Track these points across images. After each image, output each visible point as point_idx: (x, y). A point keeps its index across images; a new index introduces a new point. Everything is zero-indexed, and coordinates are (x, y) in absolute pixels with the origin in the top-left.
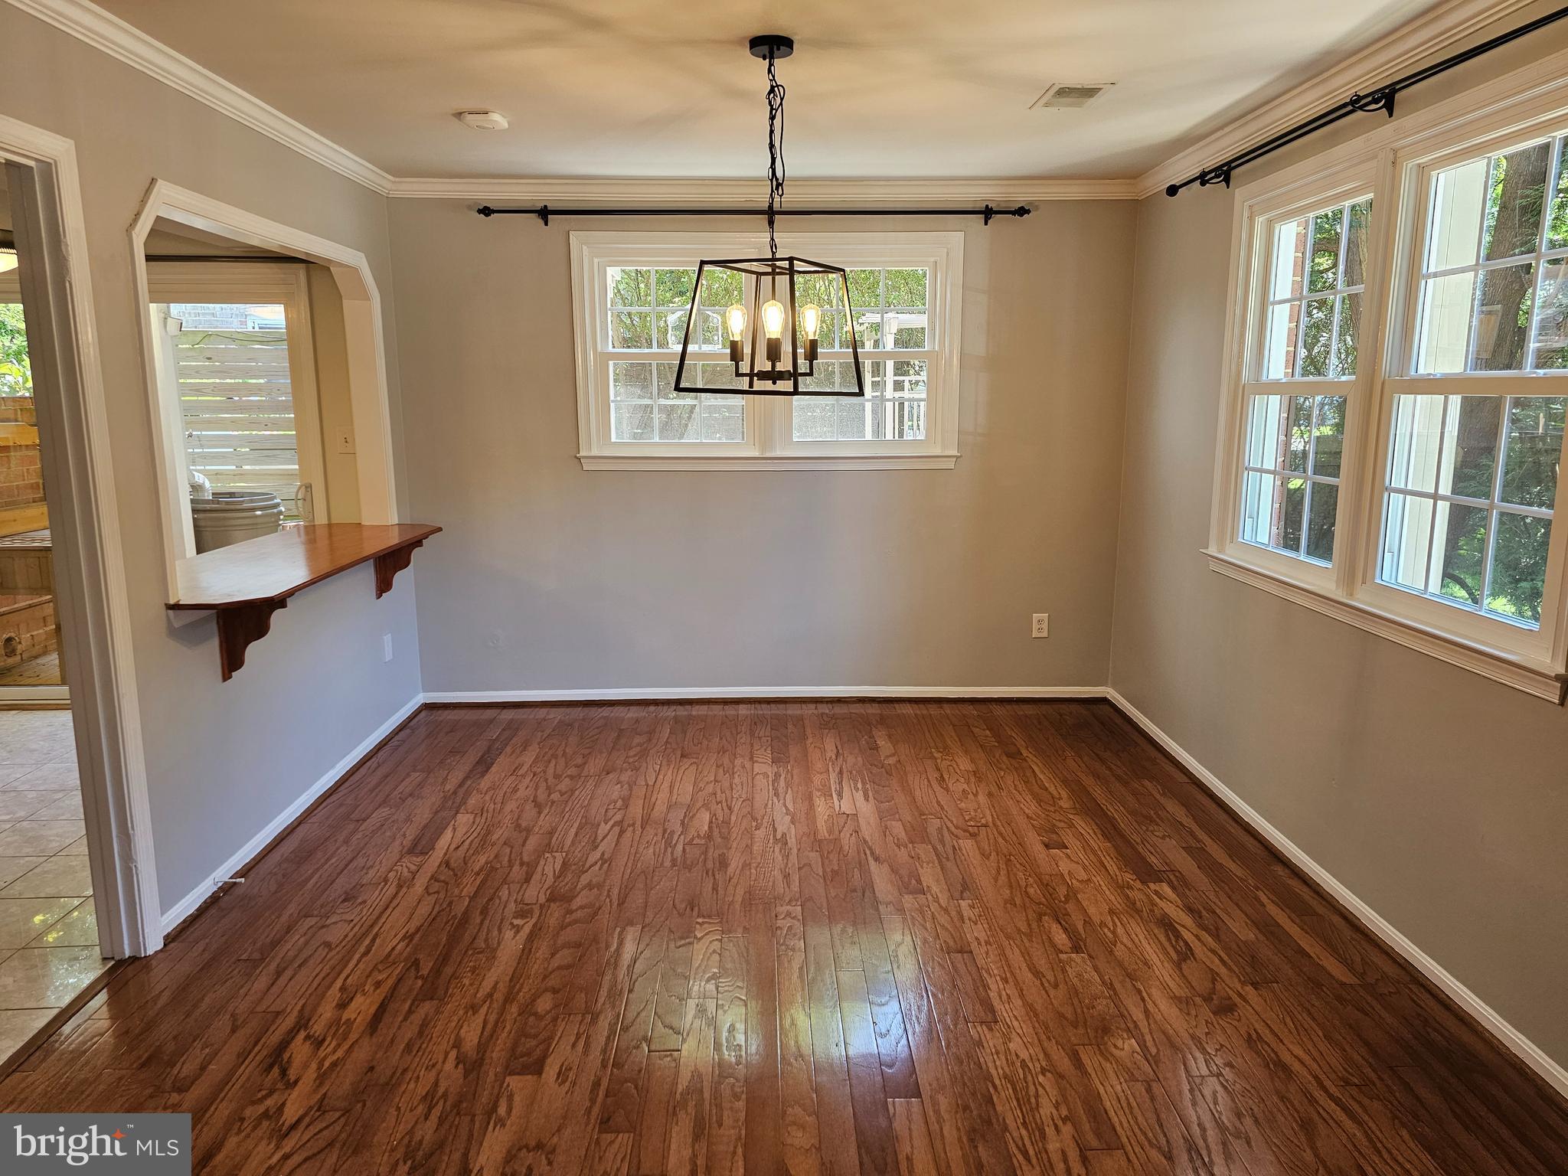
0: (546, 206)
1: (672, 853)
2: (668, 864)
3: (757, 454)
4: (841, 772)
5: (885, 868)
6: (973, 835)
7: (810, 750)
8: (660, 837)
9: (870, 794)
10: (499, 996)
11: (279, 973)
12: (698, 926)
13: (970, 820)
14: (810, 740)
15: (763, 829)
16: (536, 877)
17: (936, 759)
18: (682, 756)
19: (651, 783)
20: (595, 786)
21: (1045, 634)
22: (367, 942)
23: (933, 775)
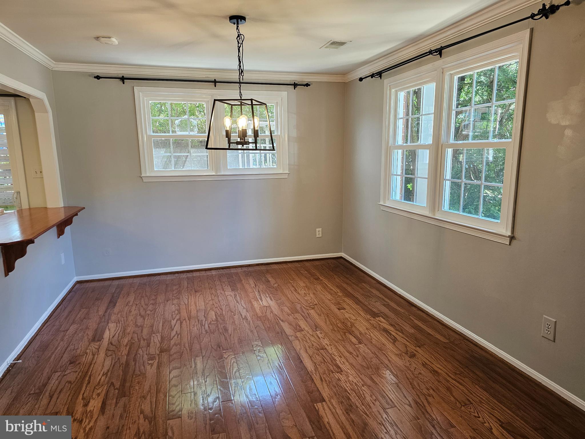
0: (123, 76)
1: (204, 328)
2: (204, 332)
3: (214, 174)
4: (259, 291)
5: (286, 324)
6: (313, 308)
7: (245, 284)
8: (197, 323)
9: (272, 298)
10: (154, 391)
11: (51, 397)
12: (224, 354)
13: (310, 303)
14: (243, 281)
15: (236, 315)
16: (152, 344)
17: (291, 283)
18: (196, 292)
19: (187, 303)
20: (164, 306)
21: (321, 236)
22: (87, 379)
23: (292, 289)
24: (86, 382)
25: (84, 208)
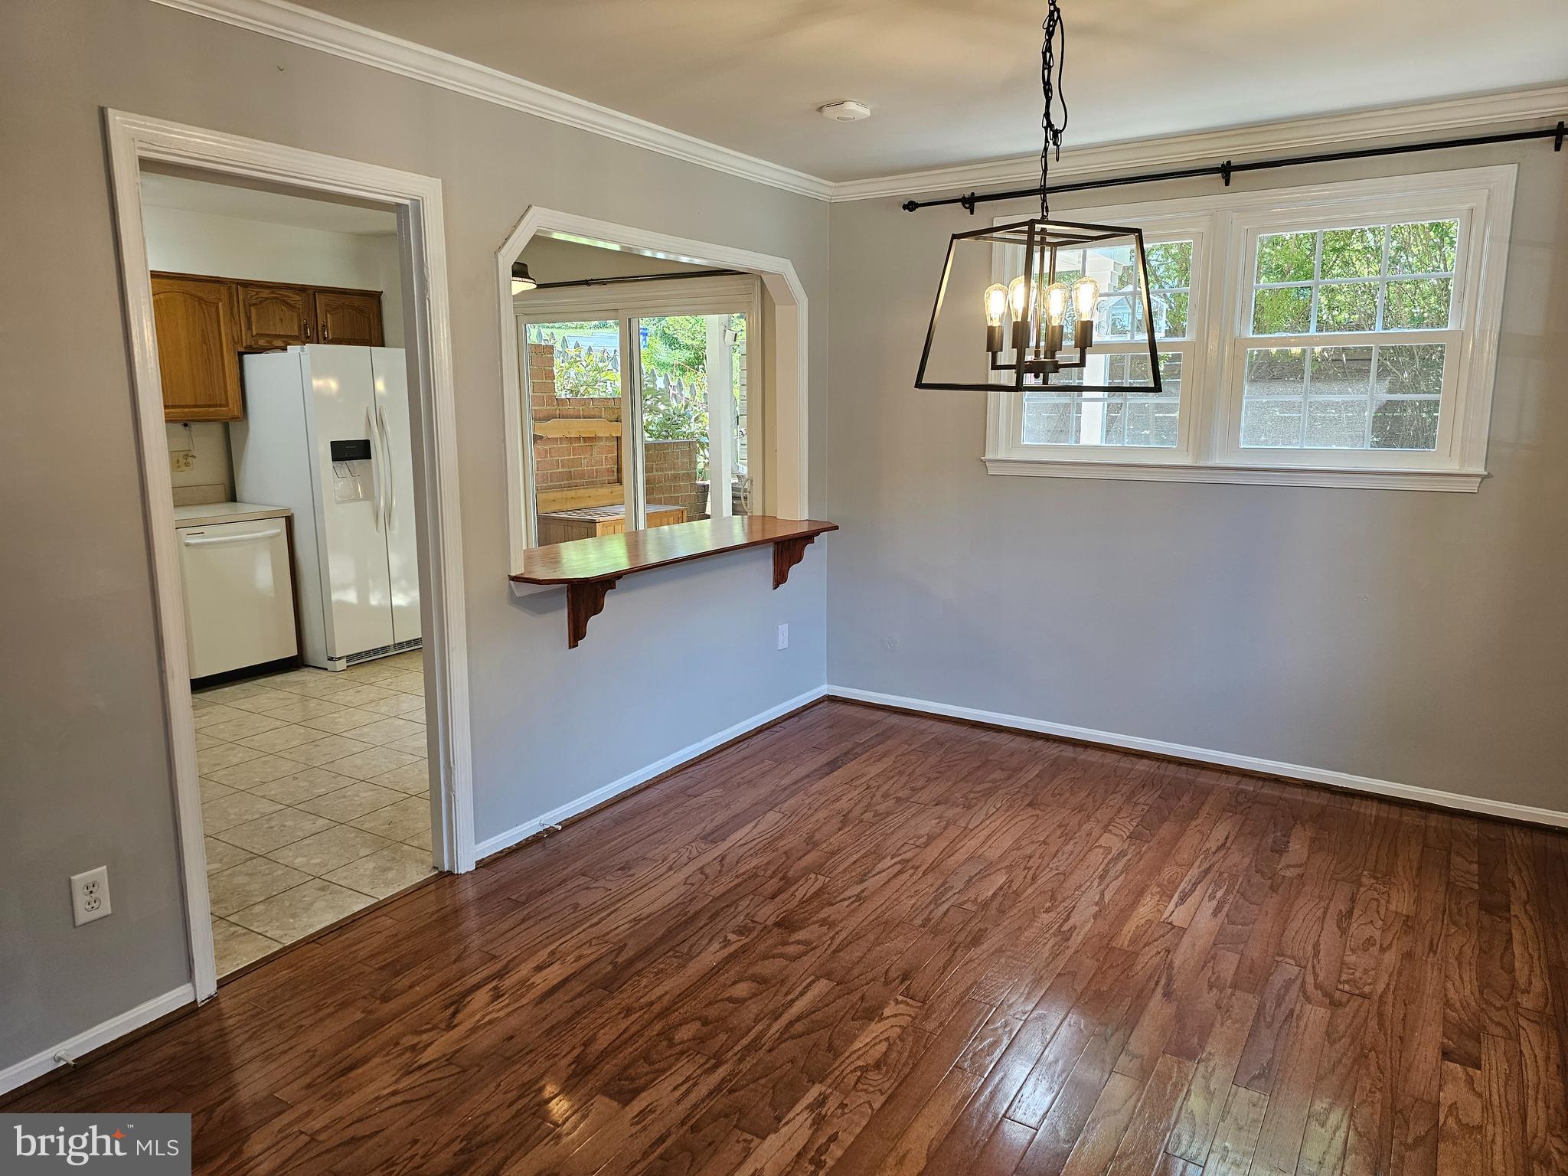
0: (973, 194)
1: (931, 912)
2: (918, 921)
3: (1190, 462)
4: (1207, 871)
5: (1170, 1010)
6: (1335, 1004)
7: (1189, 832)
8: (933, 889)
9: (1226, 909)
10: (656, 1008)
12: (892, 1003)
13: (1347, 982)
14: (1199, 821)
15: (1053, 914)
16: (784, 896)
17: (1360, 885)
18: (1030, 805)
19: (971, 827)
20: (913, 815)
22: (604, 914)
23: (1339, 906)
24: (595, 920)
25: (836, 528)
